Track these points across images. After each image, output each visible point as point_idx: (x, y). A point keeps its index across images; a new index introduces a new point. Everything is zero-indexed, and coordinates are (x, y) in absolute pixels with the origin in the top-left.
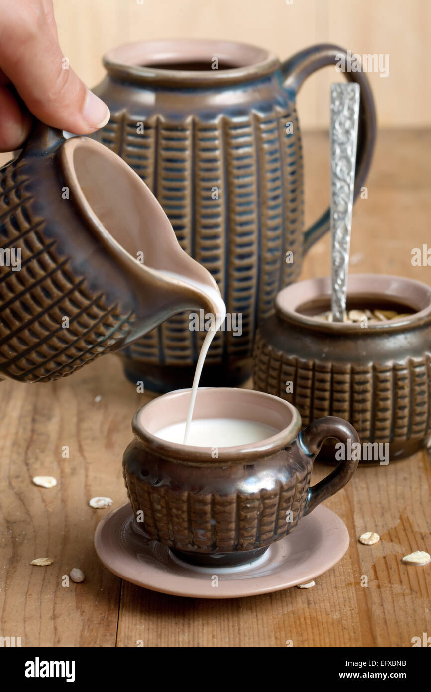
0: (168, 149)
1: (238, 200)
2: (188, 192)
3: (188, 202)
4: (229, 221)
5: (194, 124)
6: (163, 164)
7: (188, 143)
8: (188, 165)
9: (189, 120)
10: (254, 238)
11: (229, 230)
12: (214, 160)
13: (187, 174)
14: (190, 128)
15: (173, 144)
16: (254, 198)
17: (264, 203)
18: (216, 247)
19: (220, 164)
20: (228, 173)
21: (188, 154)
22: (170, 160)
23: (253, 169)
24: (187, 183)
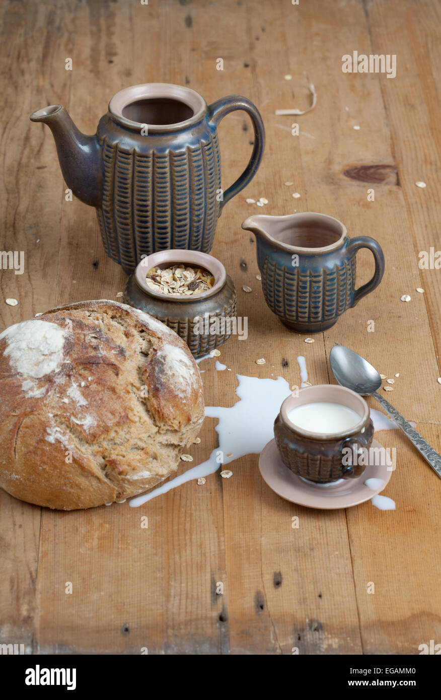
0: (139, 166)
1: (177, 192)
2: (150, 189)
3: (150, 193)
4: (172, 202)
5: (153, 154)
6: (136, 174)
7: (150, 164)
8: (150, 175)
9: (151, 152)
10: (187, 211)
11: (173, 207)
12: (165, 173)
13: (150, 180)
14: (151, 156)
15: (143, 164)
16: (187, 191)
17: (193, 192)
18: (166, 216)
19: (168, 175)
20: (172, 179)
21: (150, 170)
22: (140, 172)
23: (187, 176)
24: (150, 184)
